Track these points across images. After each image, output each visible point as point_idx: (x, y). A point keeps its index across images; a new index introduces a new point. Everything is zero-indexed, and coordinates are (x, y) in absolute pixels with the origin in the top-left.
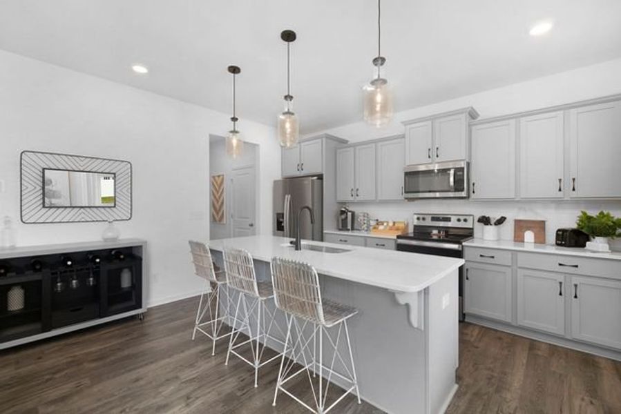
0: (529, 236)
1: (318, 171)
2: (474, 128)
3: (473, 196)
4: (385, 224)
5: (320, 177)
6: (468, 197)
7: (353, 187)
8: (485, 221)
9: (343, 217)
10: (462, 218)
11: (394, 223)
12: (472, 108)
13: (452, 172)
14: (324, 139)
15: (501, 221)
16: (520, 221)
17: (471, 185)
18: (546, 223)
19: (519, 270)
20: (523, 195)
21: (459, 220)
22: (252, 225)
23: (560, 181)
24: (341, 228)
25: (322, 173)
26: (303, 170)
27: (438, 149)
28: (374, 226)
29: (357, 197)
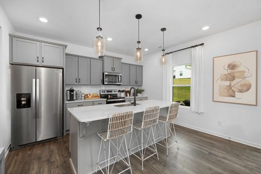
7: (77, 77)
9: (72, 93)
10: (115, 91)
11: (93, 95)
16: (126, 91)
23: (136, 81)
24: (69, 99)
25: (63, 67)
26: (43, 62)
27: (114, 68)
28: (84, 96)
29: (79, 83)
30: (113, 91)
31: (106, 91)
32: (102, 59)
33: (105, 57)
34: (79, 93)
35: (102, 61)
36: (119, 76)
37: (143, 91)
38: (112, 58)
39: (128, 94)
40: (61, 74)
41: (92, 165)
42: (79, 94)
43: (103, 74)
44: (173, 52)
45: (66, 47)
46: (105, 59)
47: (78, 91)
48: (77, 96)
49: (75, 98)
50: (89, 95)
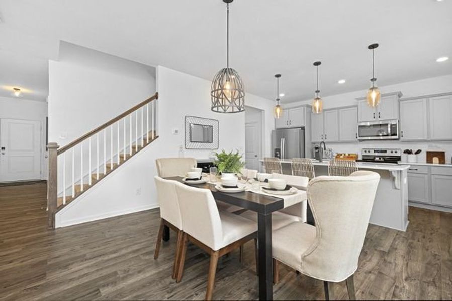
0: (436, 160)
1: (301, 125)
2: (401, 102)
3: (401, 139)
4: (343, 155)
5: (303, 128)
6: (399, 139)
7: (323, 134)
8: (408, 152)
9: (317, 151)
10: (394, 151)
11: (349, 155)
12: (400, 92)
13: (389, 126)
14: (305, 108)
15: (418, 152)
16: (430, 152)
17: (401, 133)
18: (446, 154)
19: (432, 176)
20: (432, 138)
21: (392, 152)
22: (256, 156)
25: (304, 126)
26: (291, 124)
27: (379, 113)
29: (325, 140)
30: (389, 151)
31: (373, 151)
35: (356, 109)
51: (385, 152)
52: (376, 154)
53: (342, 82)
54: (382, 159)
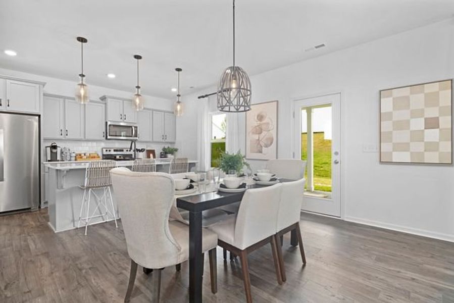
7: (62, 128)
11: (90, 154)
14: (42, 87)
16: (148, 150)
21: (127, 151)
23: (163, 136)
24: (50, 159)
25: (39, 114)
26: (8, 106)
27: (125, 115)
28: (75, 157)
29: (66, 136)
30: (125, 150)
31: (112, 150)
32: (104, 102)
33: (109, 99)
34: (66, 151)
35: (104, 105)
36: (133, 128)
37: (176, 150)
38: (121, 101)
39: (151, 155)
40: (36, 124)
41: (73, 221)
42: (66, 153)
43: (106, 123)
44: (210, 95)
45: (44, 86)
46: (109, 101)
47: (65, 148)
48: (63, 155)
49: (59, 158)
50: (83, 155)
51: (122, 151)
52: (115, 153)
53: (111, 76)
54: (122, 158)
